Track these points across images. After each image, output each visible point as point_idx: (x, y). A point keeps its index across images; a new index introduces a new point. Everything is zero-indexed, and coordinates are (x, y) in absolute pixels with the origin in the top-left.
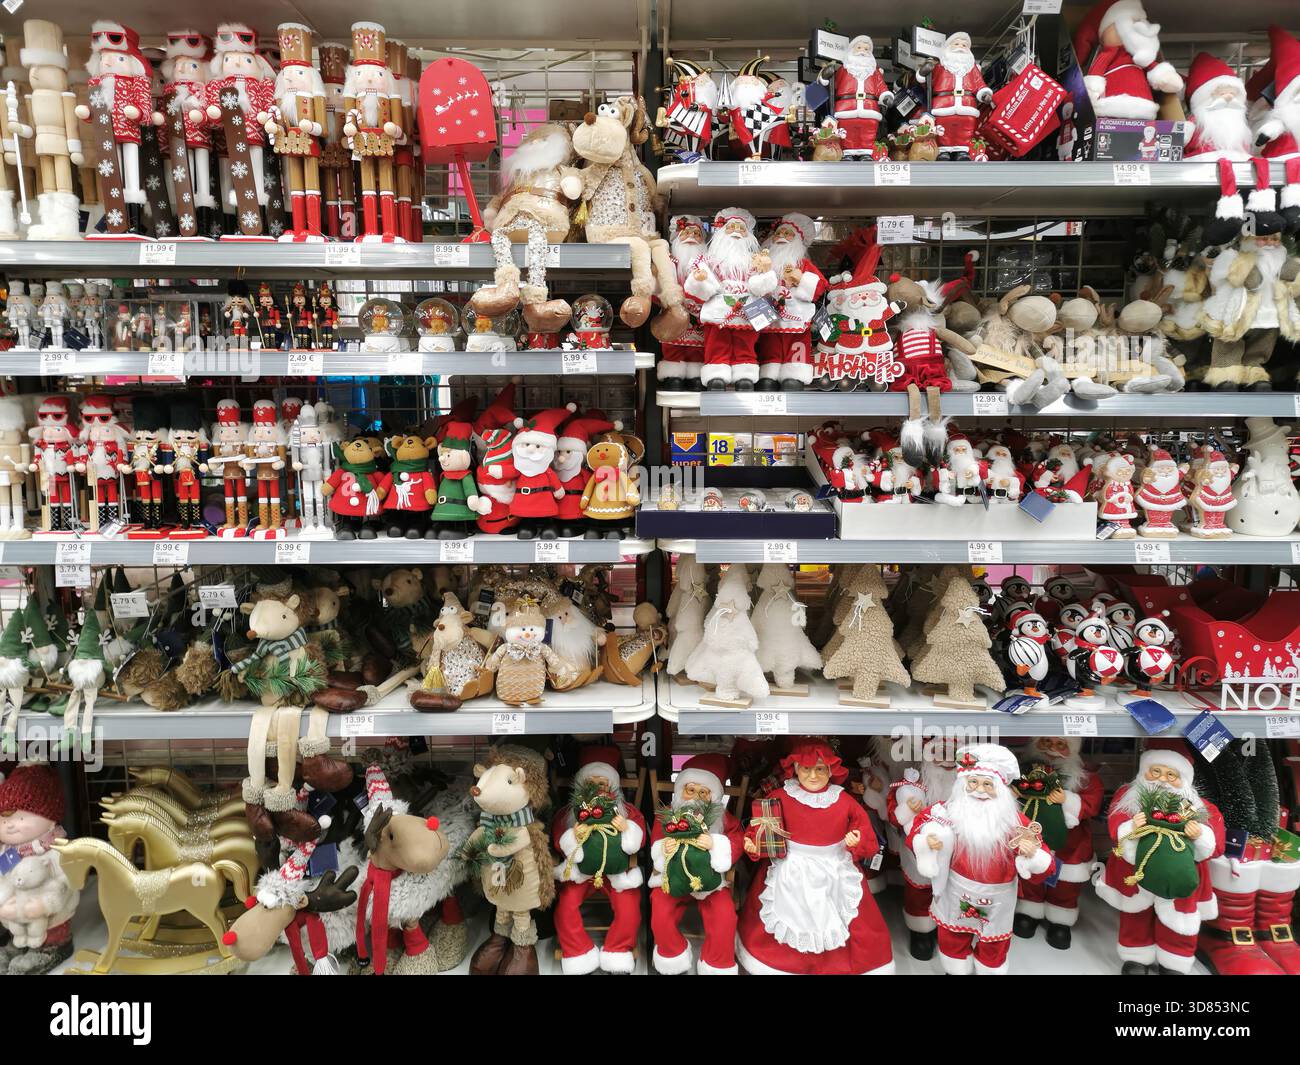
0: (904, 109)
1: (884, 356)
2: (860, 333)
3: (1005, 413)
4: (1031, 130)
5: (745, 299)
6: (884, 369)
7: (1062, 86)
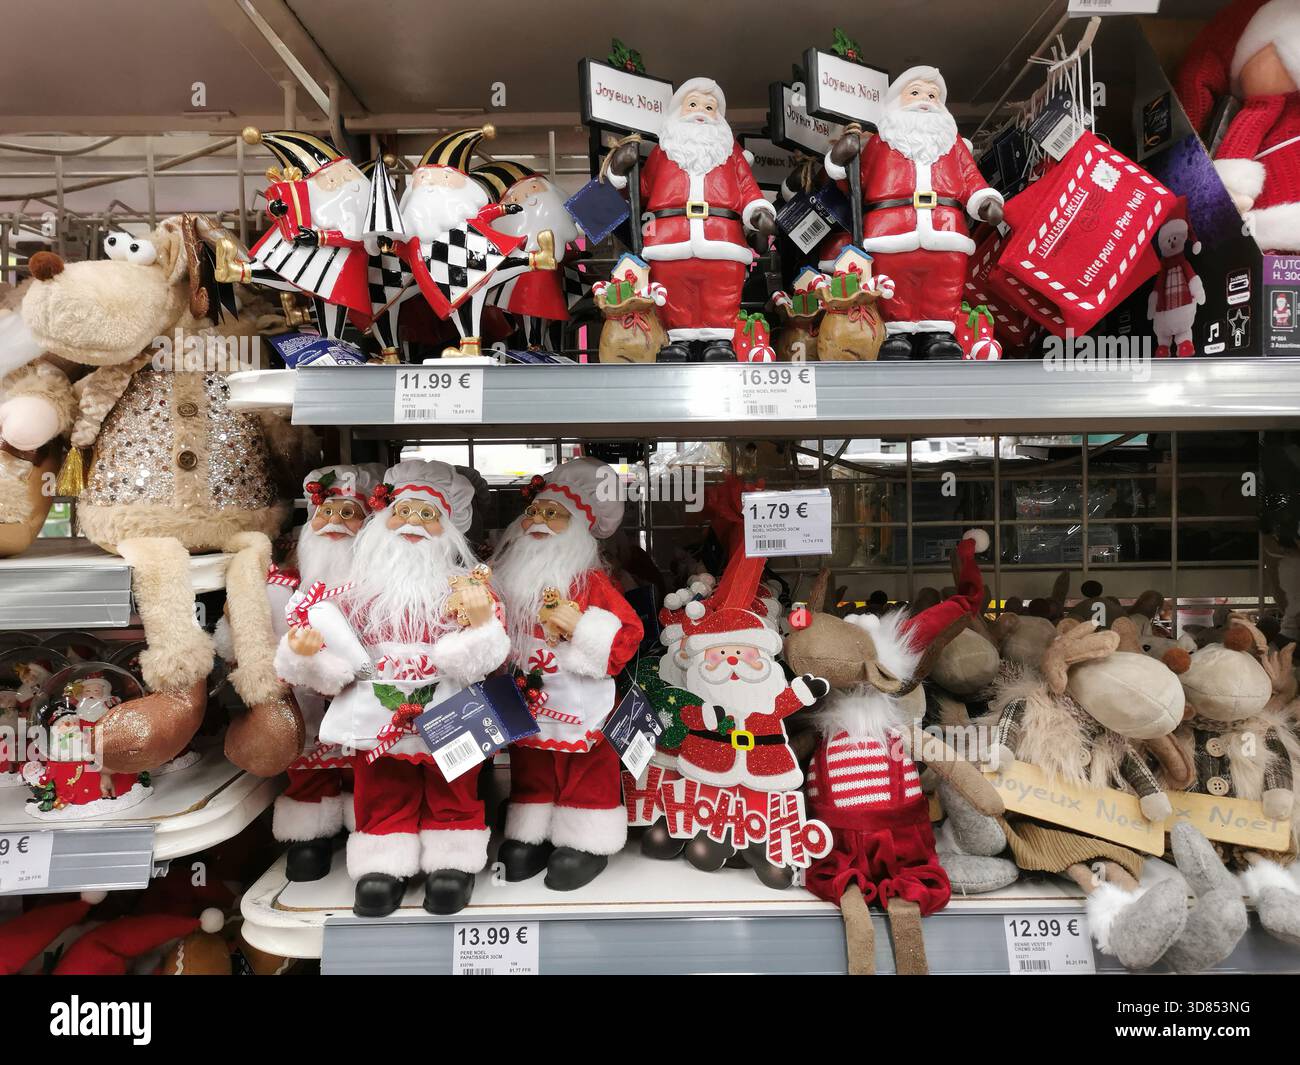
0: (805, 238)
1: (784, 804)
2: (728, 739)
3: (1088, 969)
4: (1100, 282)
5: (431, 689)
6: (786, 836)
7: (1165, 183)
